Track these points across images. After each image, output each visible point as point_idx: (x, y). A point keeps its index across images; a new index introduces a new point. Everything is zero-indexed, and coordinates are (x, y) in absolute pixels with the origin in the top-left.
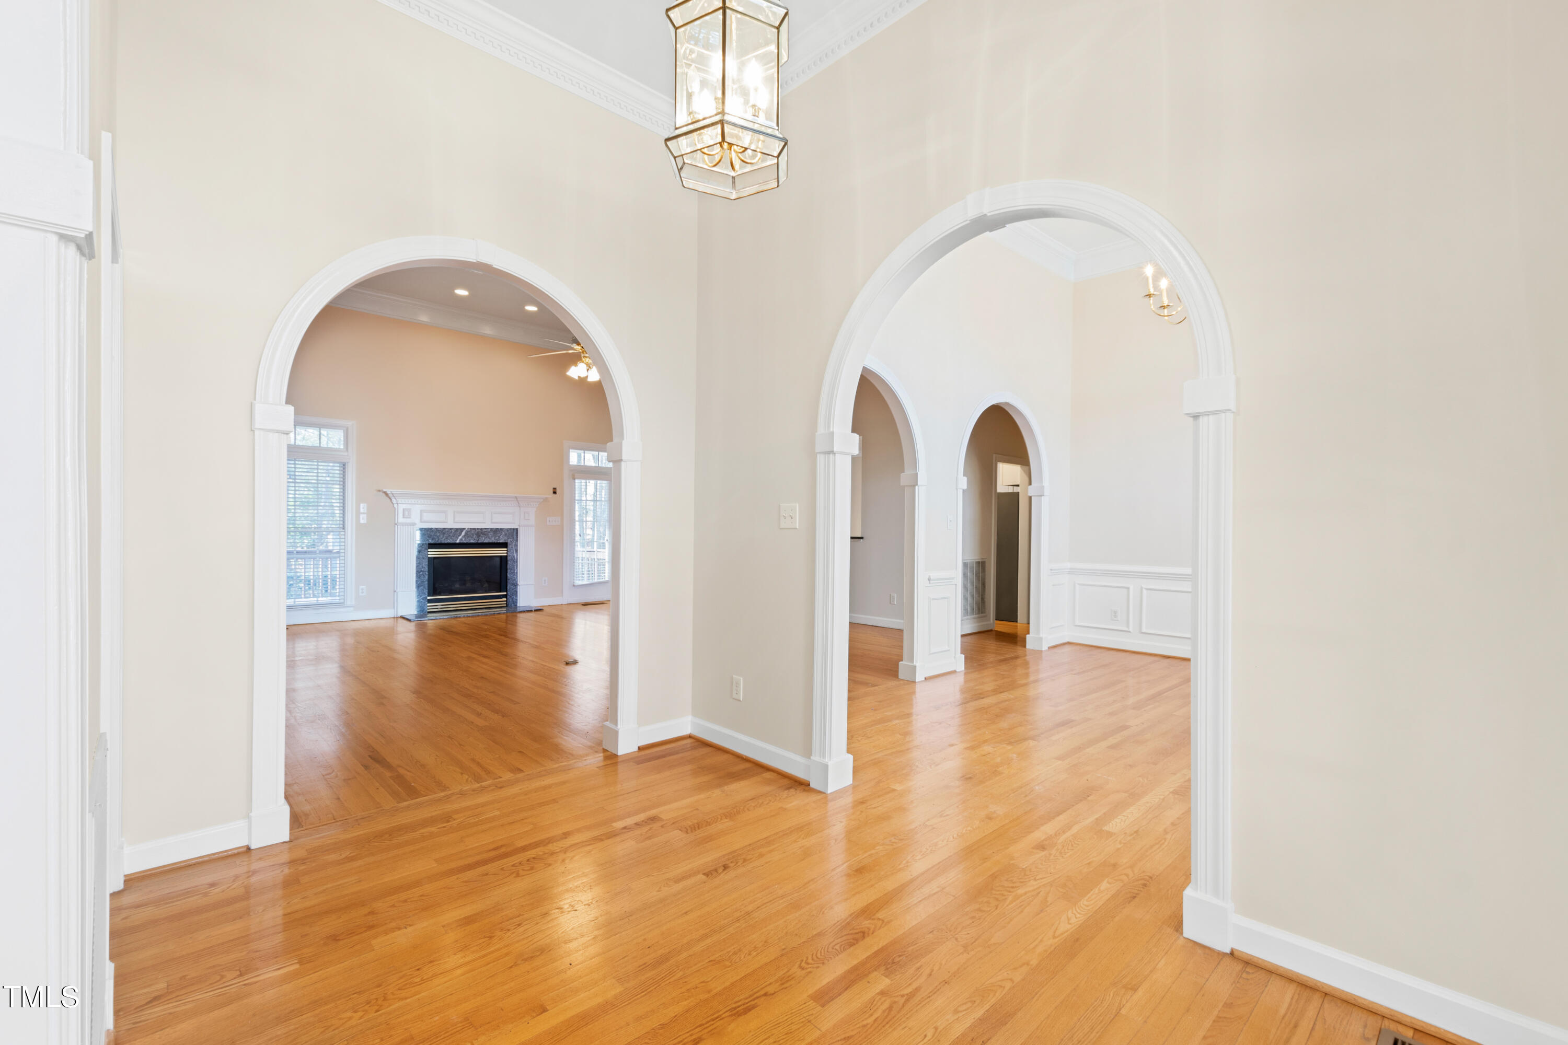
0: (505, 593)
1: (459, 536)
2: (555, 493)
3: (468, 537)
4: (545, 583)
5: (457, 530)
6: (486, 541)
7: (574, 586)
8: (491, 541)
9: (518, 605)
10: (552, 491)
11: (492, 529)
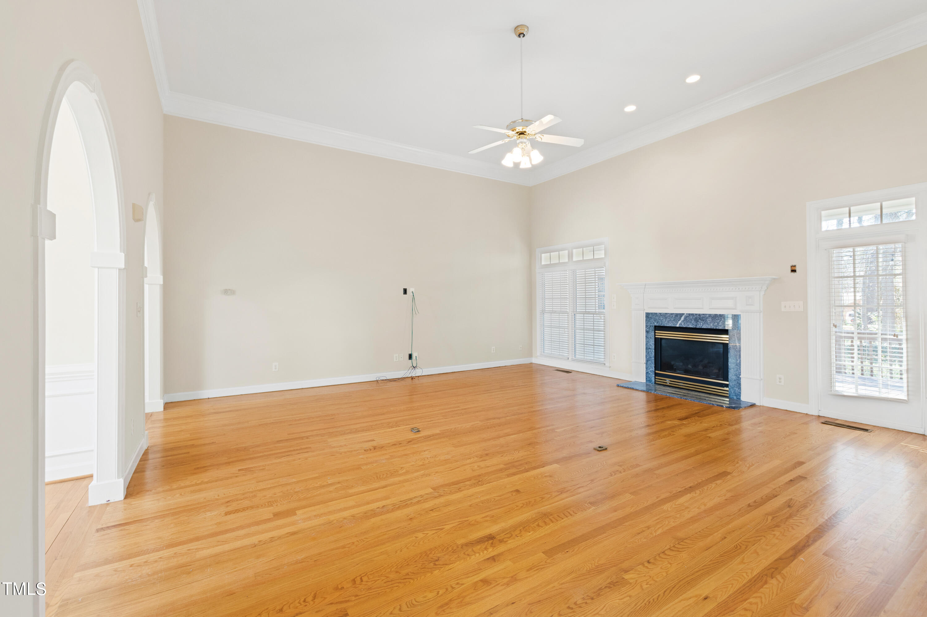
0: (727, 383)
1: (679, 321)
3: (687, 322)
4: (780, 382)
5: (677, 315)
6: (704, 327)
7: (830, 394)
8: (709, 327)
9: (742, 399)
10: (790, 269)
11: (710, 315)
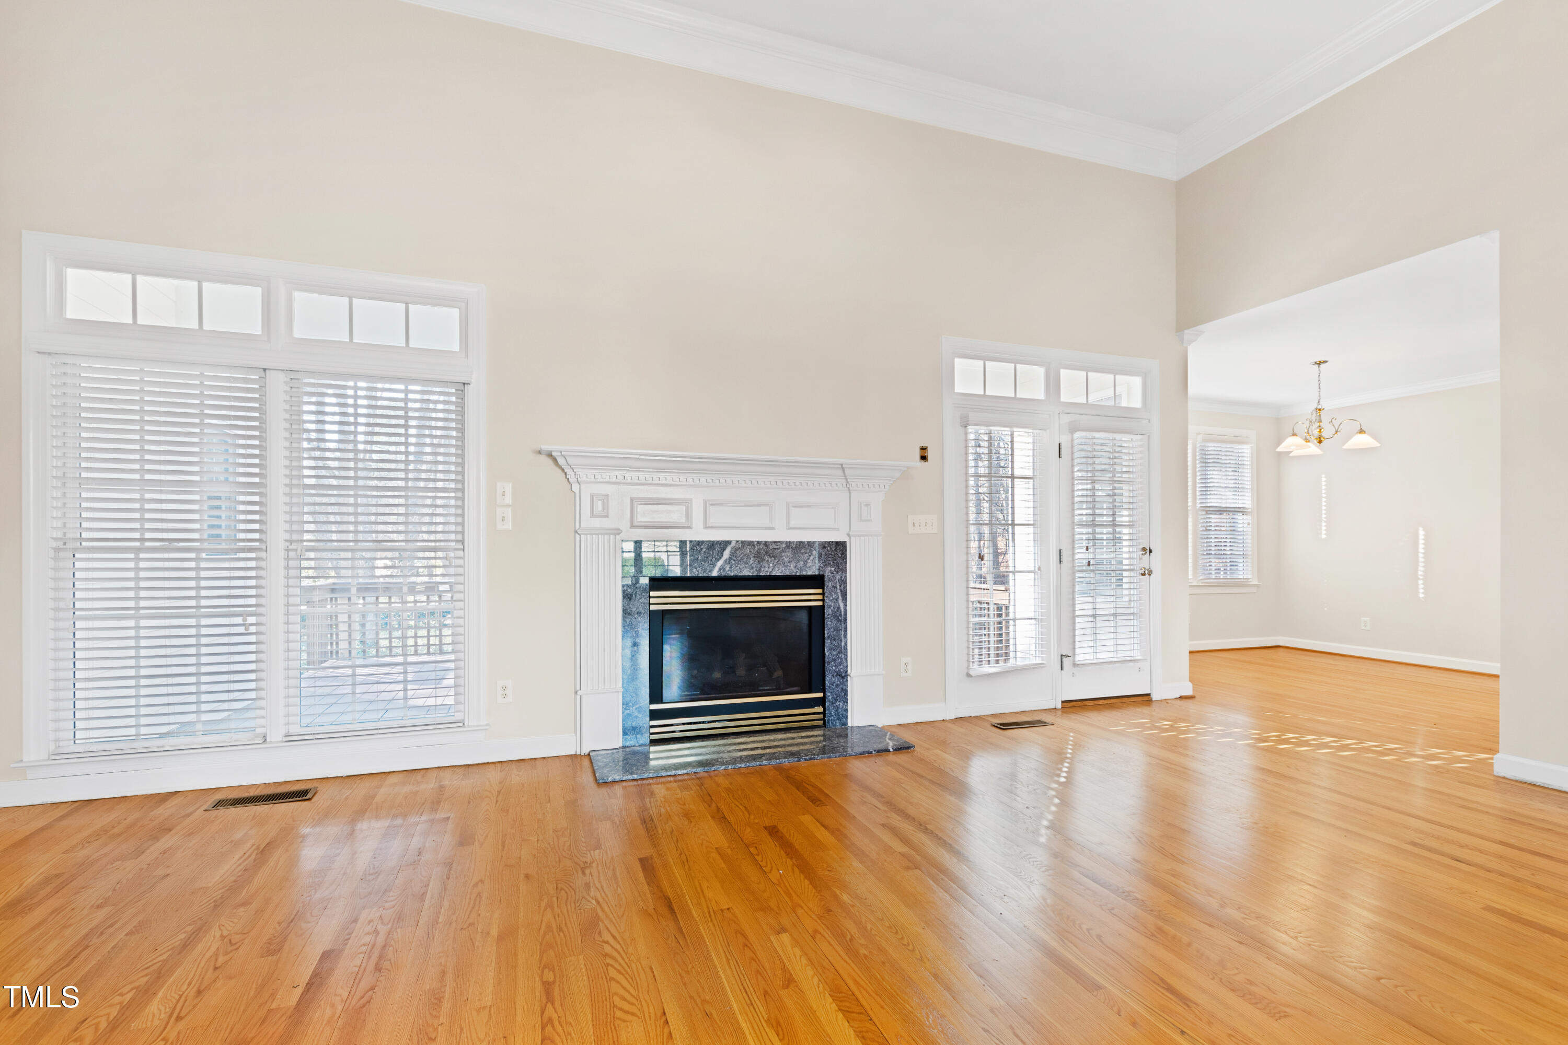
0: (821, 695)
1: (718, 560)
2: (924, 458)
3: (738, 562)
4: (906, 671)
5: (712, 545)
6: (777, 572)
7: (969, 675)
8: (787, 573)
9: (849, 724)
10: (918, 454)
11: (789, 544)
